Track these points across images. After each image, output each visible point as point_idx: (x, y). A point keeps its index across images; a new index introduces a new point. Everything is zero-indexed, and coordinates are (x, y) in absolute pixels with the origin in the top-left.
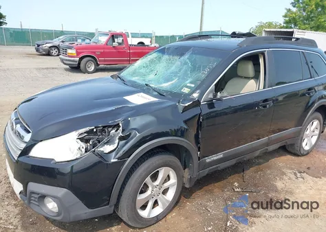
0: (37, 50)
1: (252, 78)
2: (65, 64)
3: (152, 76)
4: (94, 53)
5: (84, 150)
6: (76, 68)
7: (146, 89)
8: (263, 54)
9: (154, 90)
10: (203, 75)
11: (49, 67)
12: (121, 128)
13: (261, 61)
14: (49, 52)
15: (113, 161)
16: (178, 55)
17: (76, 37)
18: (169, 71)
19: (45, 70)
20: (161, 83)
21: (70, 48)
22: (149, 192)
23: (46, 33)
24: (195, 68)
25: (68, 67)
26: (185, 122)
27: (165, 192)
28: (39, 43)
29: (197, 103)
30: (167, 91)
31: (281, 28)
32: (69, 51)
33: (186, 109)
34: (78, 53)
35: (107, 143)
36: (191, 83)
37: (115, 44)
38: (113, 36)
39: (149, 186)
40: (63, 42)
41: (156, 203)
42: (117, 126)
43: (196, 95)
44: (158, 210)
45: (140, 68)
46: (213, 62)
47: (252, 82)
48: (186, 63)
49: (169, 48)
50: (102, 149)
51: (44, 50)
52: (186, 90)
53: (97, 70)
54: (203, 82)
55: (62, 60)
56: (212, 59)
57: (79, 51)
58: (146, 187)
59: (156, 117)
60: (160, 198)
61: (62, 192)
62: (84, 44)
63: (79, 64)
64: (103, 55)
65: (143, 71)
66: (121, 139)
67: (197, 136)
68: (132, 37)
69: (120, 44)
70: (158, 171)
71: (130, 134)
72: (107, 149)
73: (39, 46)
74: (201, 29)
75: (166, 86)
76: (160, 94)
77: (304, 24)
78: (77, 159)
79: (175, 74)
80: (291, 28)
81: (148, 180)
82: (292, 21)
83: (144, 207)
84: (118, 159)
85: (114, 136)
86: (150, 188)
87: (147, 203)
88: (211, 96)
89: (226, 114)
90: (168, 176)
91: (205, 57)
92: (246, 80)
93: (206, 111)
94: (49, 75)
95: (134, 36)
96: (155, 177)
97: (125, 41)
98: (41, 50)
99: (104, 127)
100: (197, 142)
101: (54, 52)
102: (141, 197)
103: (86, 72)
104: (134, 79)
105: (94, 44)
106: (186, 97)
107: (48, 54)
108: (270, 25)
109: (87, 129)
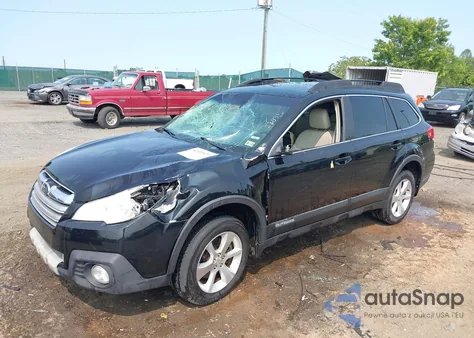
0: (30, 97)
1: (327, 130)
2: (76, 116)
3: (207, 129)
4: (117, 100)
5: (139, 210)
6: (91, 122)
7: (202, 143)
8: (338, 100)
9: (213, 144)
10: (269, 126)
11: (50, 120)
12: (179, 186)
13: (337, 109)
14: (48, 99)
15: (171, 222)
16: (237, 104)
17: (88, 78)
18: (229, 123)
19: (46, 125)
20: (220, 137)
21: (84, 94)
22: (210, 262)
23: (38, 72)
24: (259, 119)
25: (78, 120)
26: (252, 179)
27: (229, 262)
28: (34, 86)
29: (263, 158)
30: (228, 146)
31: (371, 65)
32: (82, 98)
33: (251, 165)
34: (94, 101)
35: (165, 202)
36: (255, 135)
37: (146, 88)
38: (143, 77)
39: (211, 254)
40: (68, 85)
41: (218, 277)
42: (175, 184)
43: (261, 149)
44: (221, 285)
45: (191, 119)
46: (280, 112)
47: (327, 134)
48: (248, 114)
49: (226, 96)
50: (158, 209)
51: (41, 97)
52: (250, 144)
53: (120, 124)
54: (269, 135)
55: (71, 111)
56: (280, 107)
57: (96, 98)
58: (207, 255)
59: (218, 173)
60: (223, 270)
61: (114, 258)
62: (102, 88)
63: (96, 115)
64: (130, 102)
65: (194, 122)
66: (179, 197)
67: (264, 196)
68: (167, 78)
69: (152, 88)
70: (220, 237)
71: (189, 193)
72: (165, 209)
73: (32, 91)
74: (263, 67)
75: (225, 139)
76: (220, 148)
77: (401, 59)
78: (131, 220)
79: (236, 126)
80: (384, 65)
81: (210, 246)
82: (384, 56)
83: (204, 280)
84: (177, 220)
85: (172, 195)
86: (212, 256)
87: (208, 274)
88: (279, 150)
89: (297, 172)
90: (232, 243)
91: (270, 106)
92: (320, 132)
93: (274, 167)
94: (53, 131)
95: (170, 76)
96: (217, 244)
97: (159, 83)
98: (36, 97)
99: (159, 185)
100: (264, 203)
101: (56, 99)
102: (202, 267)
103: (105, 126)
104: (186, 132)
105: (117, 88)
106: (251, 151)
107: (47, 102)
108: (355, 61)
109: (141, 187)
